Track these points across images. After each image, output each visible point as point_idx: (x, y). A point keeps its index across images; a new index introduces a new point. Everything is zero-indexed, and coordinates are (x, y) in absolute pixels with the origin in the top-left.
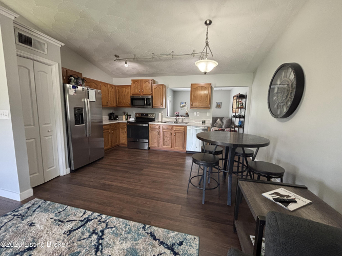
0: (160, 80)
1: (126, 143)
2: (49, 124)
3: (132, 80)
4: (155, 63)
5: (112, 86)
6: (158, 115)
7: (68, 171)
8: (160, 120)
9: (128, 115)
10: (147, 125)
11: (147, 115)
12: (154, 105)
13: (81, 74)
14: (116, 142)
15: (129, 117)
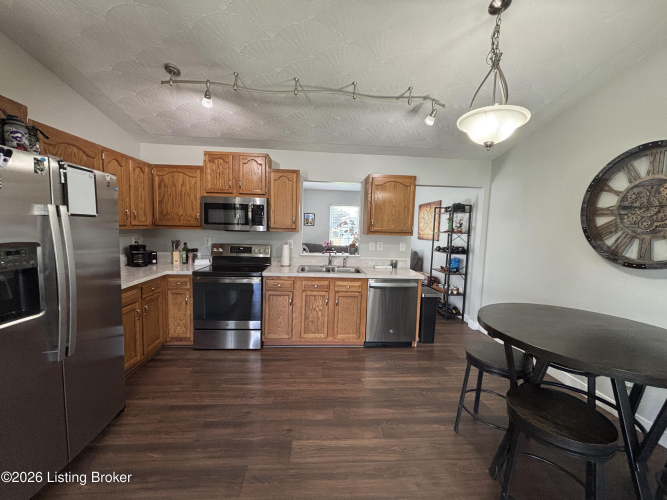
1: (189, 334)
3: (206, 153)
5: (141, 165)
8: (286, 262)
9: (188, 251)
11: (247, 249)
12: (272, 225)
14: (158, 337)
15: (191, 255)
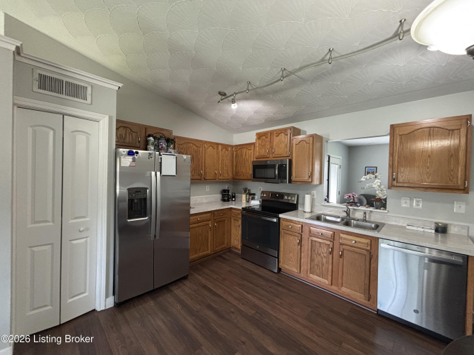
0: (310, 128)
1: (240, 247)
2: (84, 217)
3: (257, 134)
4: (294, 93)
5: (226, 147)
6: (304, 198)
7: (110, 302)
8: (308, 208)
9: (250, 194)
10: (275, 220)
11: (282, 195)
12: (293, 178)
13: (171, 132)
14: (223, 244)
15: (251, 197)
